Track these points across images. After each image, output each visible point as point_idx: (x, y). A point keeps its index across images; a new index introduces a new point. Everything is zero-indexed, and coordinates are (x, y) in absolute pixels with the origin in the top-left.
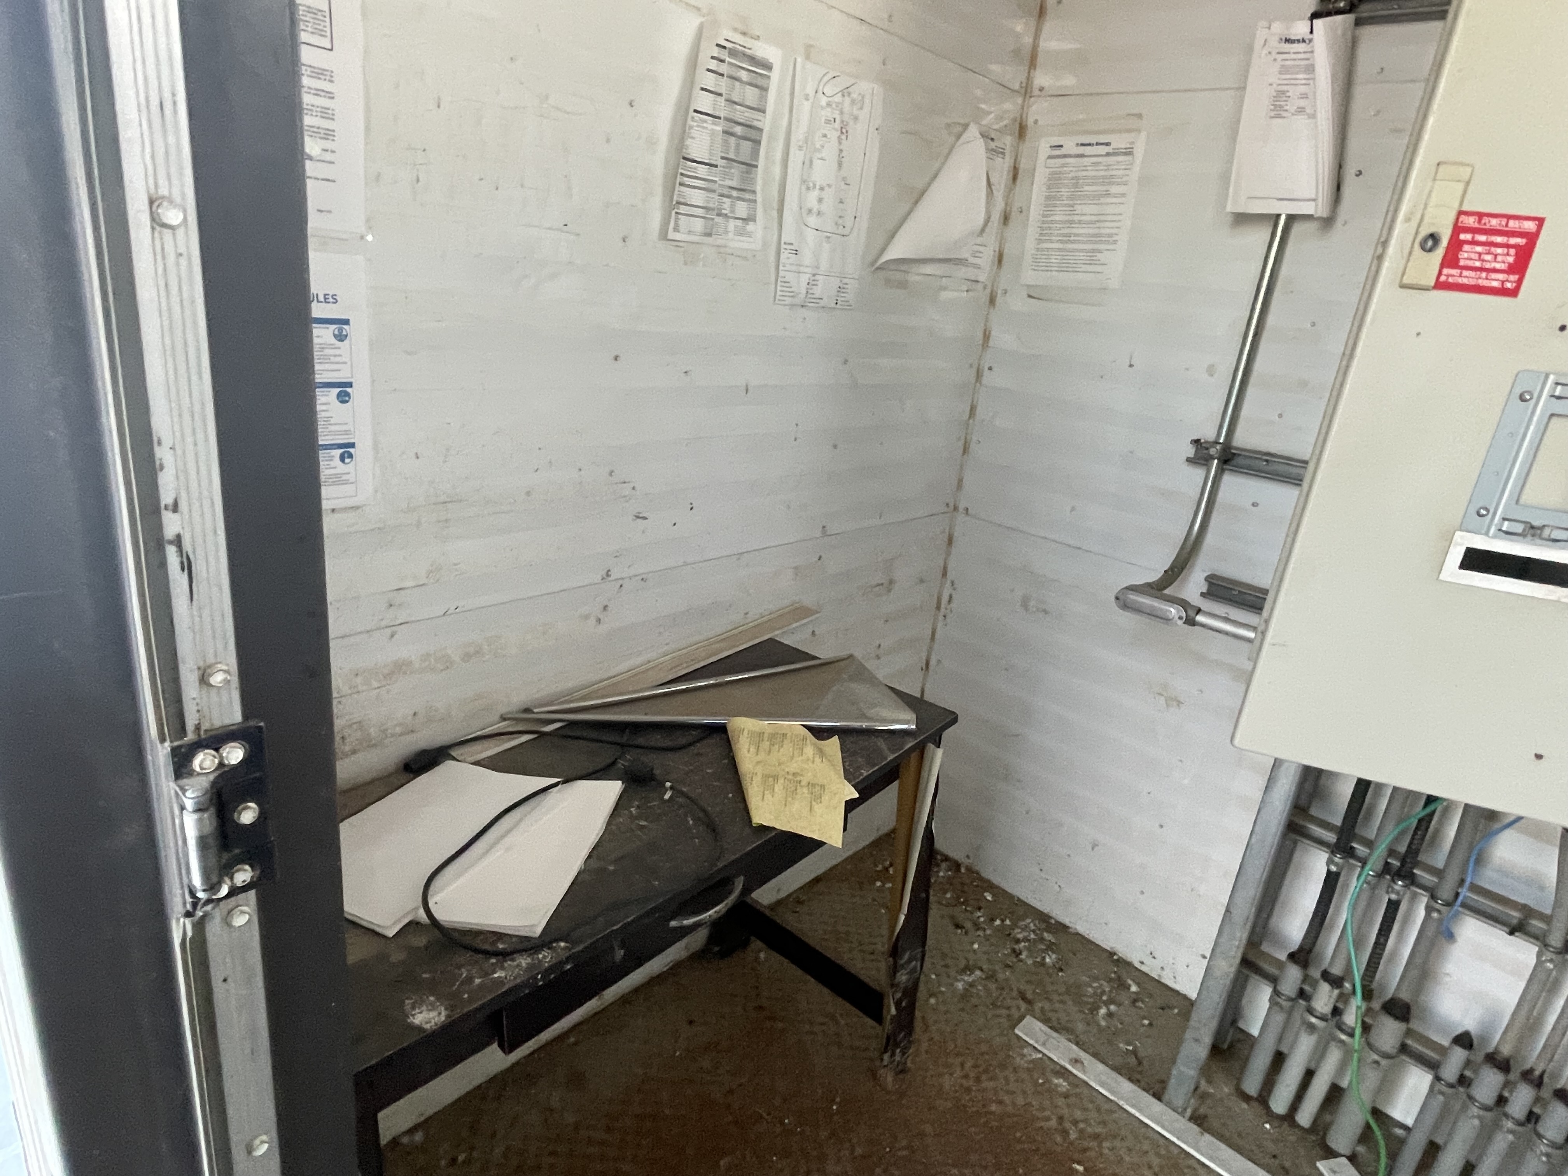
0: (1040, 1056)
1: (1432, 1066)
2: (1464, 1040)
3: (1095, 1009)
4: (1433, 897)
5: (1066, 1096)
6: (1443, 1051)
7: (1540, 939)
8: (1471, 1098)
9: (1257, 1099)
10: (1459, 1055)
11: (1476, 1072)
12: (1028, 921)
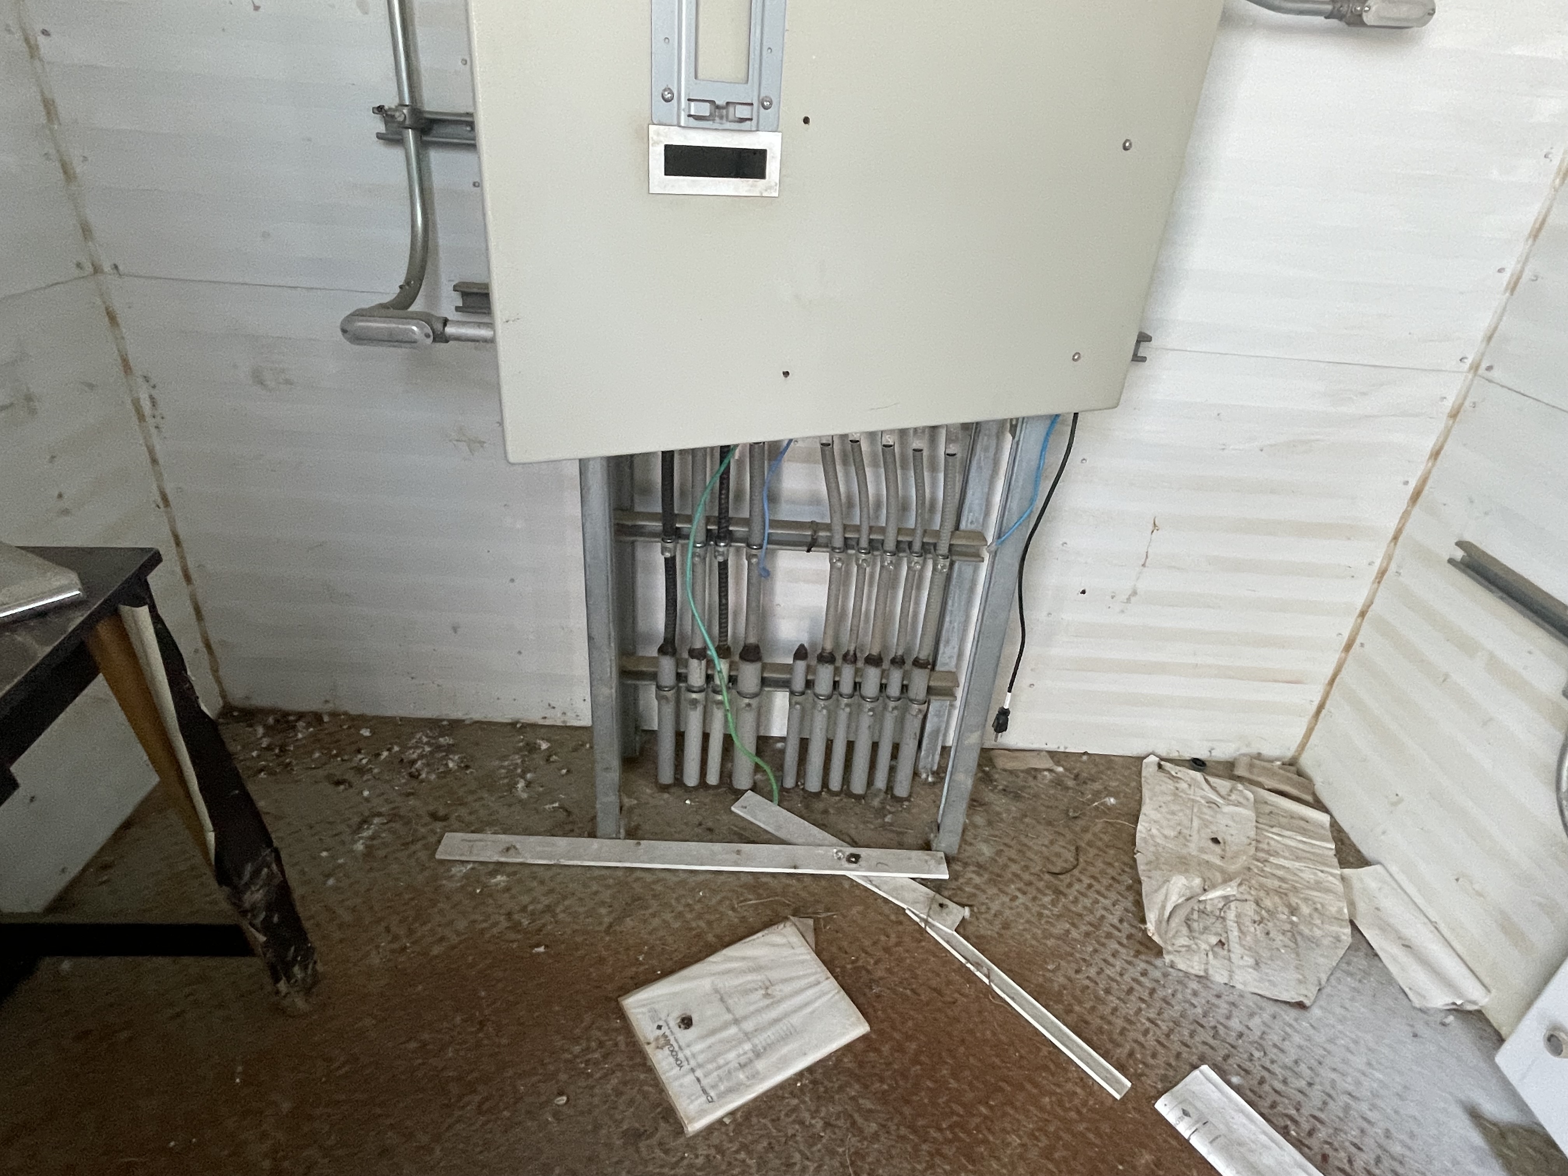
0: (470, 866)
1: (785, 684)
2: (801, 653)
3: (512, 786)
4: (749, 546)
5: (507, 889)
6: (789, 668)
7: (828, 545)
8: (817, 696)
9: (674, 785)
10: (801, 665)
11: (814, 673)
12: (418, 736)
